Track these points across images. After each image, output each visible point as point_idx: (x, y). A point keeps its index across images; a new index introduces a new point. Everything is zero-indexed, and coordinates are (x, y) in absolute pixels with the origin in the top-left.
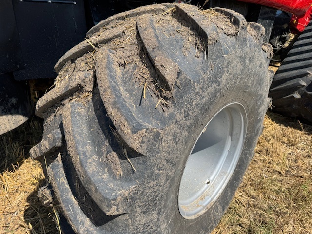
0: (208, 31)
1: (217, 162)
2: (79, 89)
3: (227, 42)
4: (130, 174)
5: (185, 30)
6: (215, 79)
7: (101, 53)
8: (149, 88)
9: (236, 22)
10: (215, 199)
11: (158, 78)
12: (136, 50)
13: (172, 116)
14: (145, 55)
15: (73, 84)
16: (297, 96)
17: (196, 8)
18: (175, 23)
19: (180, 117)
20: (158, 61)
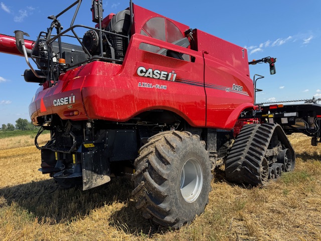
0: (182, 137)
1: (195, 187)
2: (152, 152)
3: (187, 140)
4: (167, 169)
5: (176, 137)
6: (186, 147)
7: (156, 144)
8: (170, 150)
9: (189, 135)
10: (195, 200)
11: (172, 147)
12: (165, 142)
13: (176, 156)
14: (168, 142)
15: (151, 151)
16: (238, 170)
17: (179, 132)
18: (173, 135)
19: (178, 156)
20: (171, 143)
